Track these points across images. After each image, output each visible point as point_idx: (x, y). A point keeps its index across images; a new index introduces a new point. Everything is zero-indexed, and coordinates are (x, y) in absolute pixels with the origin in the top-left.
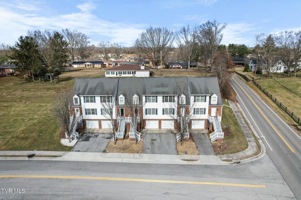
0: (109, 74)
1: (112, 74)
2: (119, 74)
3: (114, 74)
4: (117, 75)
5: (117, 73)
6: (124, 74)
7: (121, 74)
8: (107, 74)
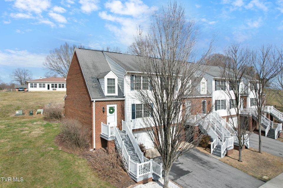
0: (35, 87)
1: (40, 87)
2: (52, 87)
3: (44, 87)
4: (49, 88)
5: (49, 86)
6: (60, 87)
7: (56, 87)
8: (32, 87)
